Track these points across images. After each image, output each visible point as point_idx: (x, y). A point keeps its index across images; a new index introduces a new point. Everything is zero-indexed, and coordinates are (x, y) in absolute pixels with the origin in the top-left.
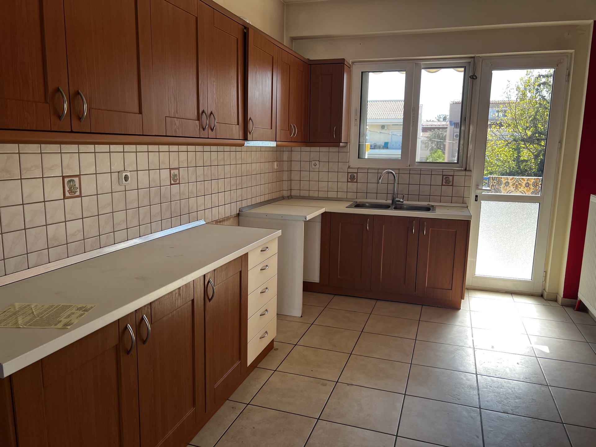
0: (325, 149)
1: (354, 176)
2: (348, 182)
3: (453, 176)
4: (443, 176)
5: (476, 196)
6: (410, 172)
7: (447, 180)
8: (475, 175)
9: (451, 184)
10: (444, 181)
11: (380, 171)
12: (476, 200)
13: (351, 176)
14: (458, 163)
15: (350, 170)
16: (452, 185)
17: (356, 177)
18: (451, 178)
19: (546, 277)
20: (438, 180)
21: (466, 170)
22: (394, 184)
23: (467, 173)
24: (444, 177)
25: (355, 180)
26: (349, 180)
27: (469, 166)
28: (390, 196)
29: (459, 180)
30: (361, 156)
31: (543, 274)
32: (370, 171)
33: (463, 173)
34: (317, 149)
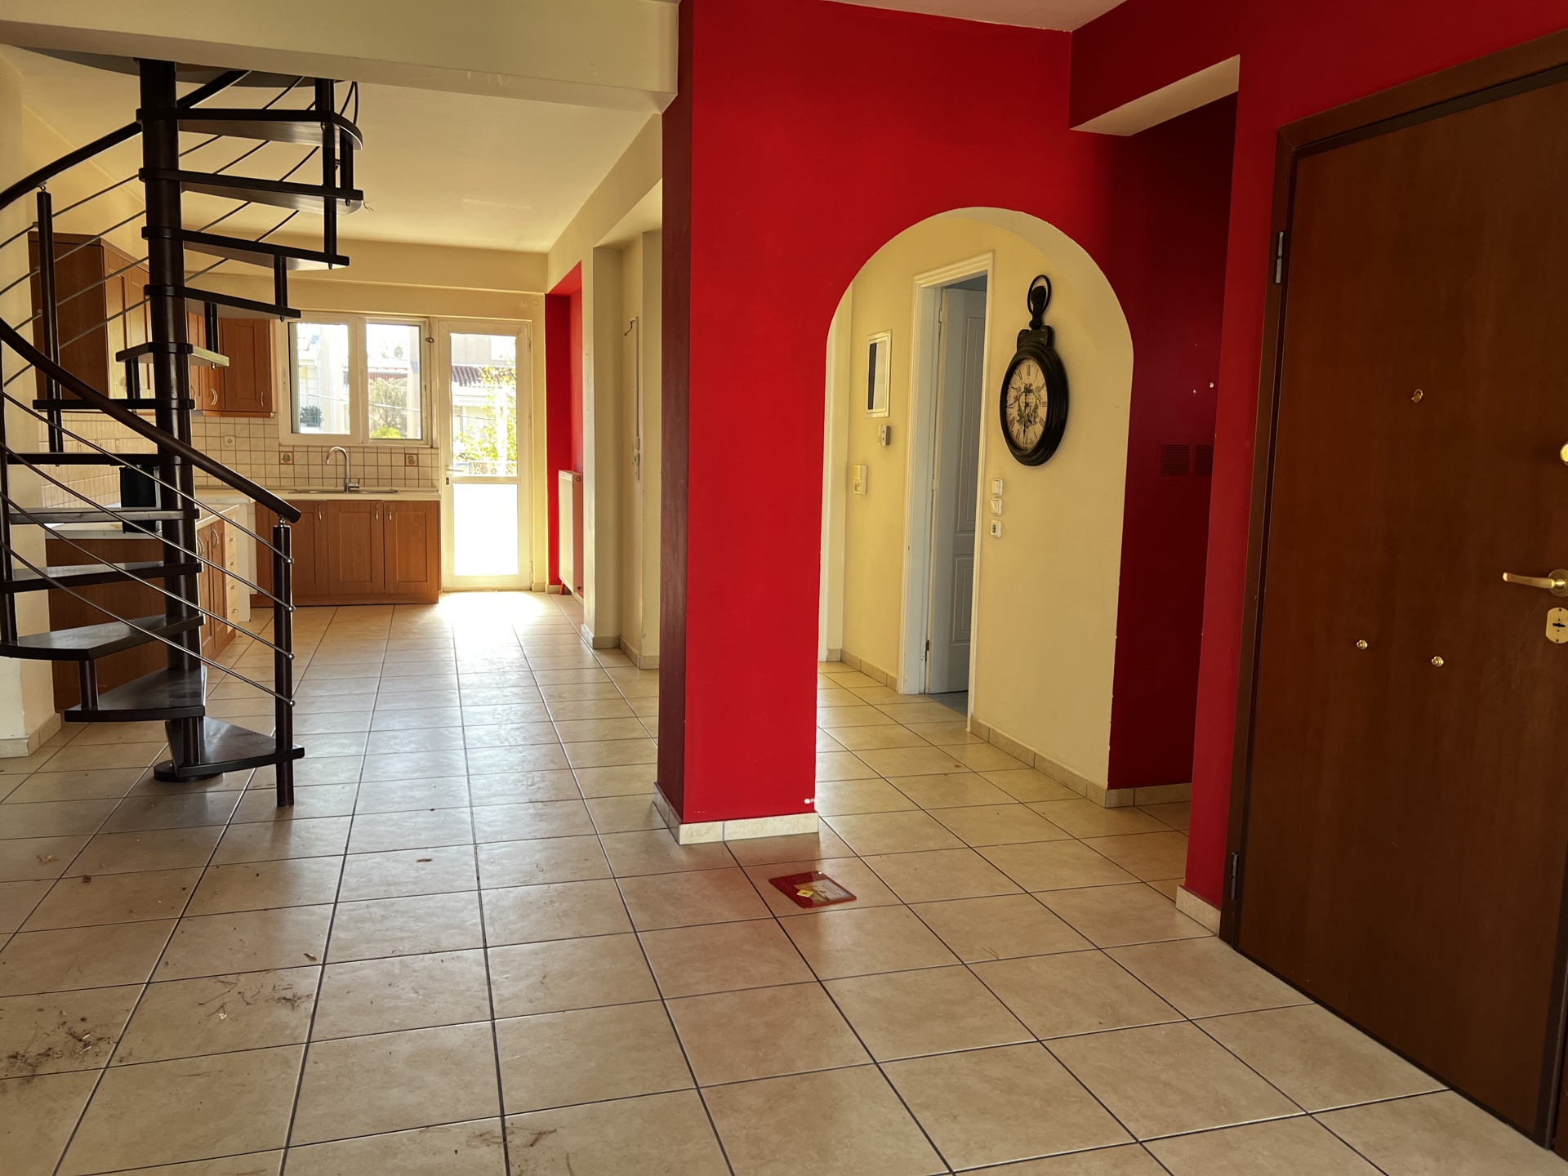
0: (245, 420)
1: (289, 456)
2: (280, 464)
3: (417, 455)
4: (405, 454)
5: (447, 479)
6: (364, 450)
7: (411, 459)
8: (442, 453)
9: (416, 464)
10: (407, 460)
11: (324, 449)
12: (448, 483)
13: (284, 456)
14: (422, 439)
15: (282, 449)
16: (418, 466)
17: (291, 458)
18: (415, 457)
19: (532, 567)
20: (399, 460)
21: (432, 447)
22: (345, 465)
23: (434, 451)
24: (407, 456)
25: (291, 462)
26: (282, 462)
27: (436, 443)
28: (341, 482)
29: (424, 459)
30: (294, 430)
31: (529, 564)
32: (310, 449)
33: (429, 451)
34: (232, 420)
